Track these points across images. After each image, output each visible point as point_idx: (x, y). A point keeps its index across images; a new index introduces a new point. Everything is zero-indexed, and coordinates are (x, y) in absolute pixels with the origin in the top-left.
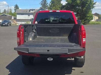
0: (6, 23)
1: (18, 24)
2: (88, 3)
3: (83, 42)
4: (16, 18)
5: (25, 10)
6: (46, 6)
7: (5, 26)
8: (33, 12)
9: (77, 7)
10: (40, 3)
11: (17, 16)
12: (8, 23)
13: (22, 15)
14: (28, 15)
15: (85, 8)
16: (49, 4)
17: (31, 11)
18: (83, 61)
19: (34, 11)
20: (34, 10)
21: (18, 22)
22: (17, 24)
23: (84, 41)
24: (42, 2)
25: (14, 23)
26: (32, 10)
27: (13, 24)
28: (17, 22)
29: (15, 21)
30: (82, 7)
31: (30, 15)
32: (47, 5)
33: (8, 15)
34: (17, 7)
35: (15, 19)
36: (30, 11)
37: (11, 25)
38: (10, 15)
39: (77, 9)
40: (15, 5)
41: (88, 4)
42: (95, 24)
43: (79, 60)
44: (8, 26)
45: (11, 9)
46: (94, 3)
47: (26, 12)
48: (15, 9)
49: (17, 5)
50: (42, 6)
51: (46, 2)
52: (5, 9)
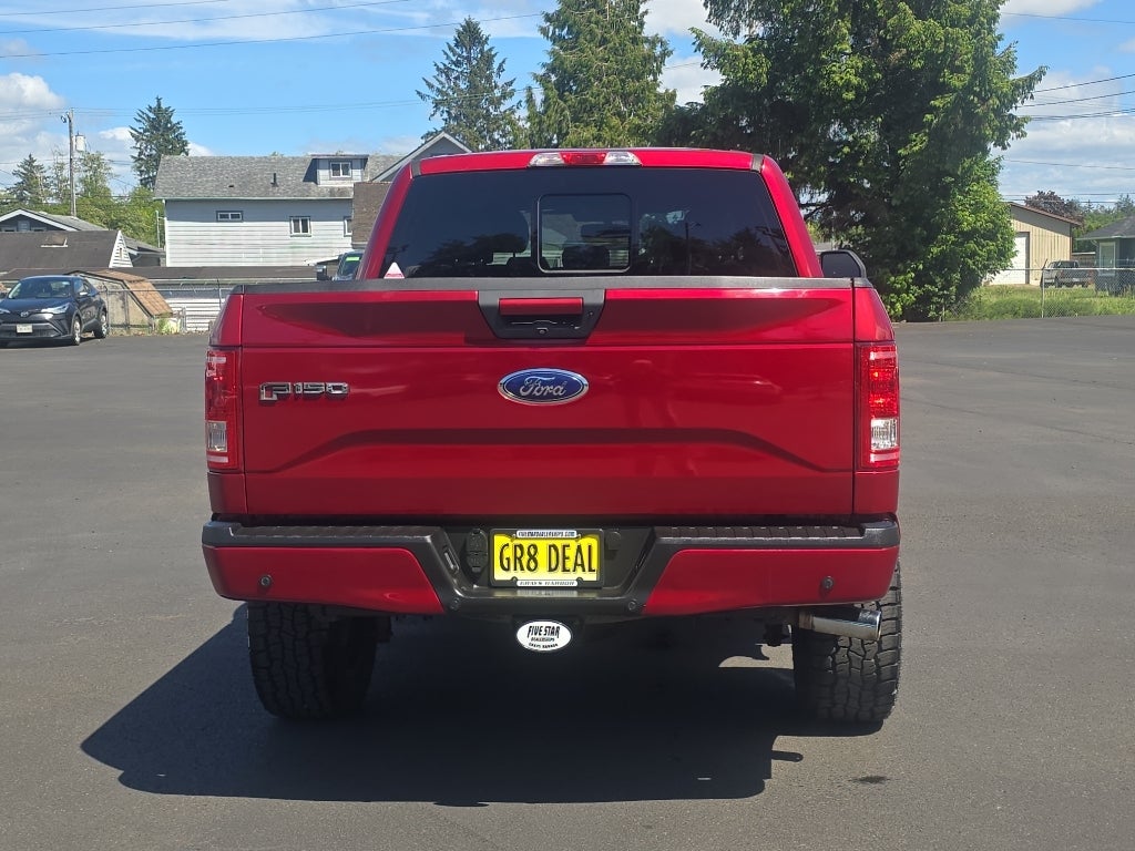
0: (48, 314)
1: (181, 316)
3: (873, 458)
4: (157, 258)
5: (260, 160)
6: (493, 123)
7: (37, 341)
8: (342, 191)
9: (835, 127)
10: (425, 90)
12: (68, 316)
13: (225, 218)
14: (286, 226)
15: (919, 142)
16: (521, 96)
17: (323, 174)
18: (886, 671)
19: (357, 174)
20: (362, 162)
21: (176, 304)
22: (173, 325)
23: (880, 443)
24: (446, 71)
25: (137, 316)
26: (338, 164)
27: (126, 326)
28: (165, 295)
29: (145, 288)
30: (885, 130)
31: (313, 225)
32: (506, 105)
33: (71, 222)
34: (161, 134)
35: (147, 262)
36: (311, 176)
37: (99, 335)
38: (86, 226)
39: (834, 147)
40: (141, 116)
41: (950, 98)
42: (1030, 313)
43: (841, 655)
44: (71, 342)
45: (93, 162)
46: (1016, 86)
47: (274, 184)
48: (140, 154)
49: (163, 106)
50: (445, 115)
51: (489, 78)
52: (31, 161)
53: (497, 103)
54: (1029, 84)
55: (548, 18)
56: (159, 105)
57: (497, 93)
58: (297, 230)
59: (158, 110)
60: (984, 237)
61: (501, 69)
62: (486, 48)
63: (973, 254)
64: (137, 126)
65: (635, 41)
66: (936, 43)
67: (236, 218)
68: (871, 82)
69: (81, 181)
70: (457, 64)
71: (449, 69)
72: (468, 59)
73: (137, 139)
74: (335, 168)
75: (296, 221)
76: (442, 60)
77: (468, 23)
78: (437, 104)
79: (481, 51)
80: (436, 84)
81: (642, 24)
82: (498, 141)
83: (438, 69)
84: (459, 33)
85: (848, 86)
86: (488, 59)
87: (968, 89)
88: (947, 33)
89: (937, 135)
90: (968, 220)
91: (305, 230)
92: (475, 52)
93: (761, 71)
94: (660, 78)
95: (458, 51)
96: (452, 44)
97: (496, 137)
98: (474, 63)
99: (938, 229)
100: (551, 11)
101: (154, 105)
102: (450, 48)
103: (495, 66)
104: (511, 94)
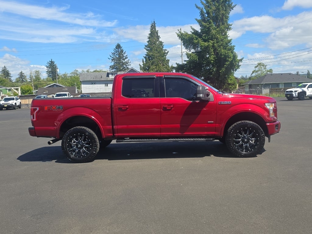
2: (230, 60)
6: (122, 62)
10: (110, 58)
11: (83, 86)
13: (92, 84)
14: (104, 85)
15: (223, 69)
17: (110, 76)
20: (117, 73)
30: (217, 67)
31: (108, 85)
34: (52, 66)
36: (108, 76)
40: (48, 63)
41: (228, 62)
46: (239, 60)
47: (101, 78)
48: (48, 70)
49: (53, 61)
50: (114, 62)
51: (123, 55)
52: (22, 72)
53: (124, 60)
54: (241, 60)
55: (146, 46)
56: (52, 60)
57: (124, 58)
58: (106, 86)
59: (52, 62)
60: (232, 85)
61: (125, 53)
62: (122, 49)
63: (231, 88)
64: (47, 65)
65: (162, 50)
66: (226, 53)
67: (95, 84)
68: (216, 59)
69: (34, 76)
70: (116, 52)
71: (114, 53)
72: (118, 51)
73: (47, 68)
74: (112, 74)
75: (106, 84)
76: (113, 52)
77: (118, 44)
78: (112, 60)
79: (121, 50)
80: (112, 56)
81: (163, 47)
82: (124, 67)
83: (112, 53)
84: (116, 46)
85: (212, 60)
86: (122, 51)
87: (232, 61)
88: (228, 52)
89: (226, 68)
90: (230, 82)
91: (107, 86)
92: (120, 50)
93: (196, 58)
94: (166, 57)
95: (116, 50)
96: (115, 48)
97: (124, 66)
98: (119, 52)
99: (225, 83)
100: (146, 45)
101: (51, 60)
102: (115, 49)
103: (124, 52)
104: (127, 58)
